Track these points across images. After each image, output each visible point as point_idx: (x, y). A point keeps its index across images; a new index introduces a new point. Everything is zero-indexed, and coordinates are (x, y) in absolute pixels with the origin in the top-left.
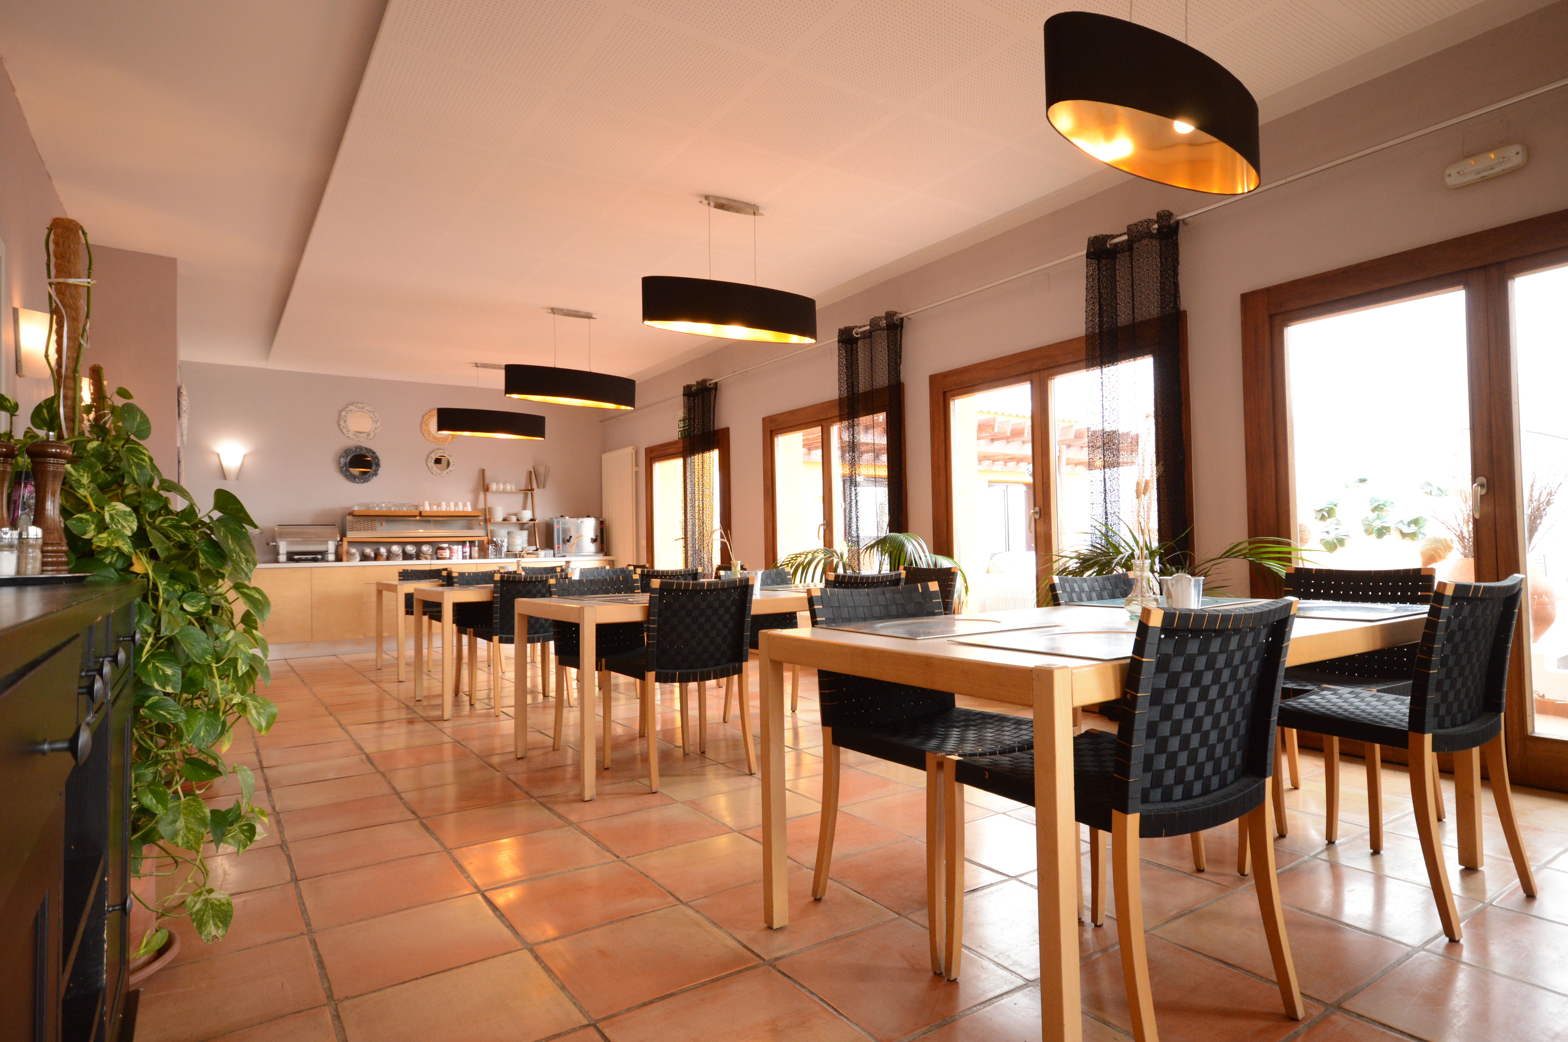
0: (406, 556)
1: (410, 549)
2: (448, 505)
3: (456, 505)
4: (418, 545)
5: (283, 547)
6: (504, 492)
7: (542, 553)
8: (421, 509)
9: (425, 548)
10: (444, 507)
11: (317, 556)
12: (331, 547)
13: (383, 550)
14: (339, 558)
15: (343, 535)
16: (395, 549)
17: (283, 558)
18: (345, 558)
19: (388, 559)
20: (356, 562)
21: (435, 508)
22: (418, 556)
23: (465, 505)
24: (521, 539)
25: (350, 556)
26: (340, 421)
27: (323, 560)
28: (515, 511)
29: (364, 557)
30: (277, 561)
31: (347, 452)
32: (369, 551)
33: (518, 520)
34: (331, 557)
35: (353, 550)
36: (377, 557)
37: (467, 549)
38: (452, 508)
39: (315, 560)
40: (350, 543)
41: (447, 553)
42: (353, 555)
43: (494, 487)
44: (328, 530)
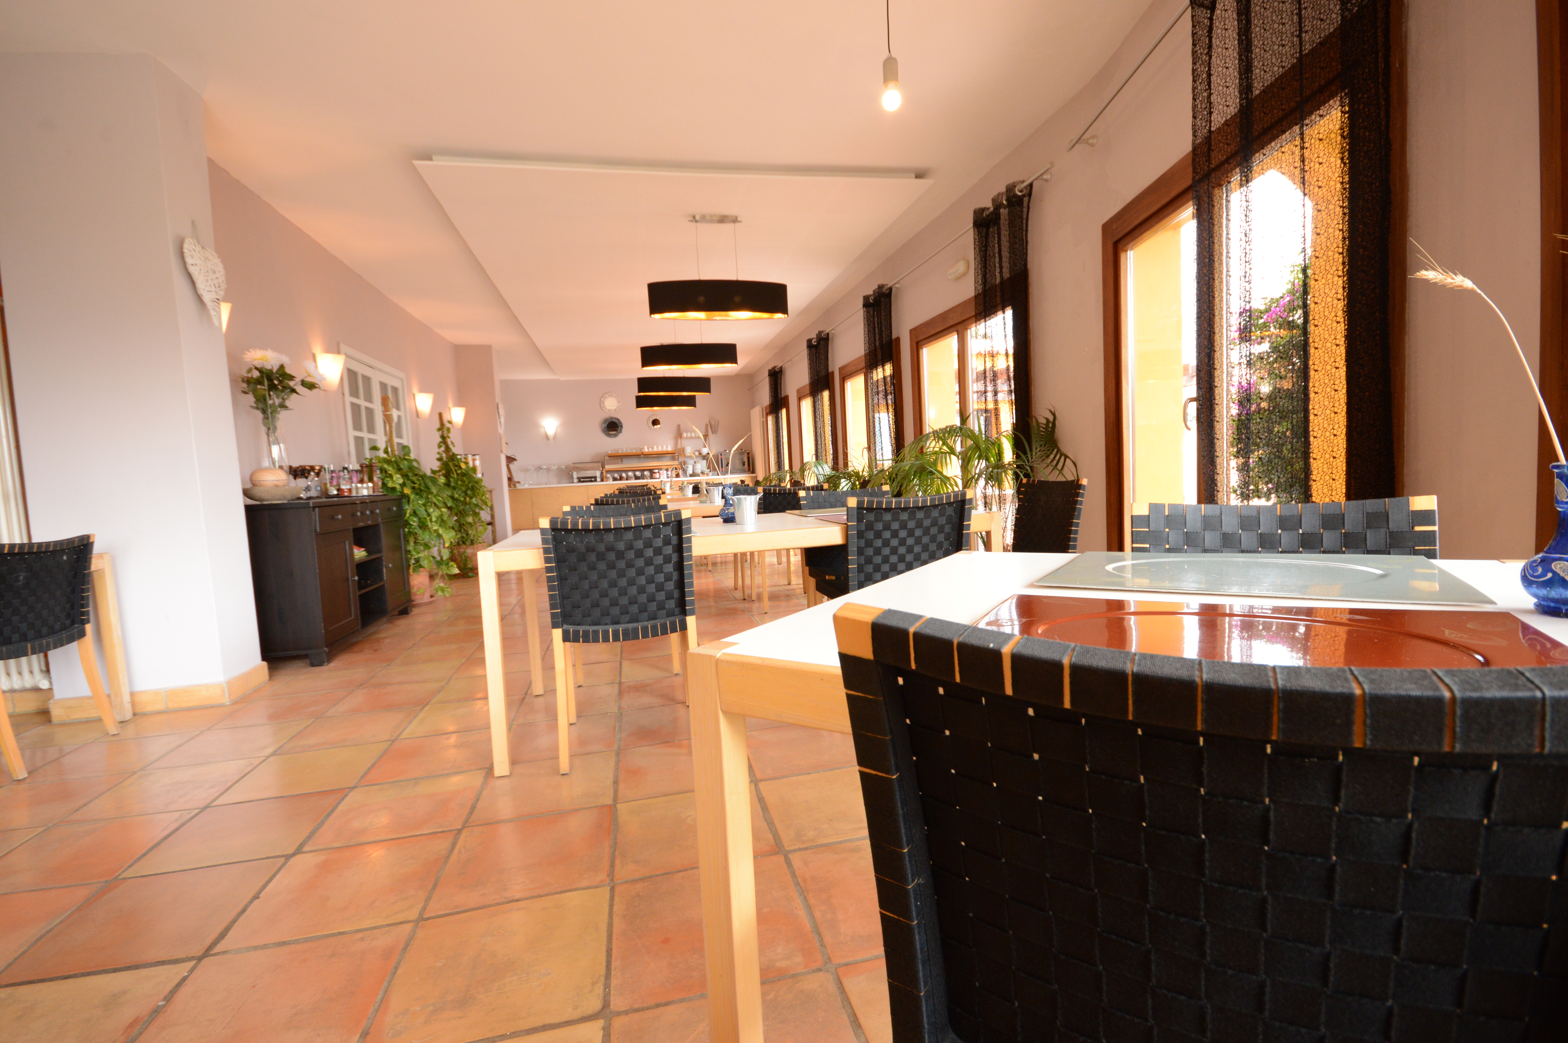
0: (637, 478)
1: (638, 474)
2: (658, 448)
3: (662, 447)
4: (642, 471)
5: (575, 475)
6: (691, 437)
7: (711, 474)
8: (643, 451)
9: (646, 473)
10: (655, 449)
11: (593, 479)
12: (598, 474)
13: (624, 475)
14: (602, 480)
15: (603, 467)
16: (630, 474)
17: (576, 480)
18: (605, 479)
19: (627, 479)
20: (611, 482)
21: (651, 450)
22: (643, 477)
23: (667, 447)
24: (701, 466)
25: (607, 479)
26: (601, 404)
27: (595, 481)
28: (698, 449)
29: (615, 479)
30: (573, 483)
31: (605, 421)
32: (616, 475)
33: (700, 454)
34: (598, 479)
35: (609, 475)
36: (621, 478)
37: (669, 473)
38: (660, 449)
39: (591, 481)
40: (607, 472)
41: (657, 475)
42: (608, 478)
43: (685, 435)
44: (596, 465)
